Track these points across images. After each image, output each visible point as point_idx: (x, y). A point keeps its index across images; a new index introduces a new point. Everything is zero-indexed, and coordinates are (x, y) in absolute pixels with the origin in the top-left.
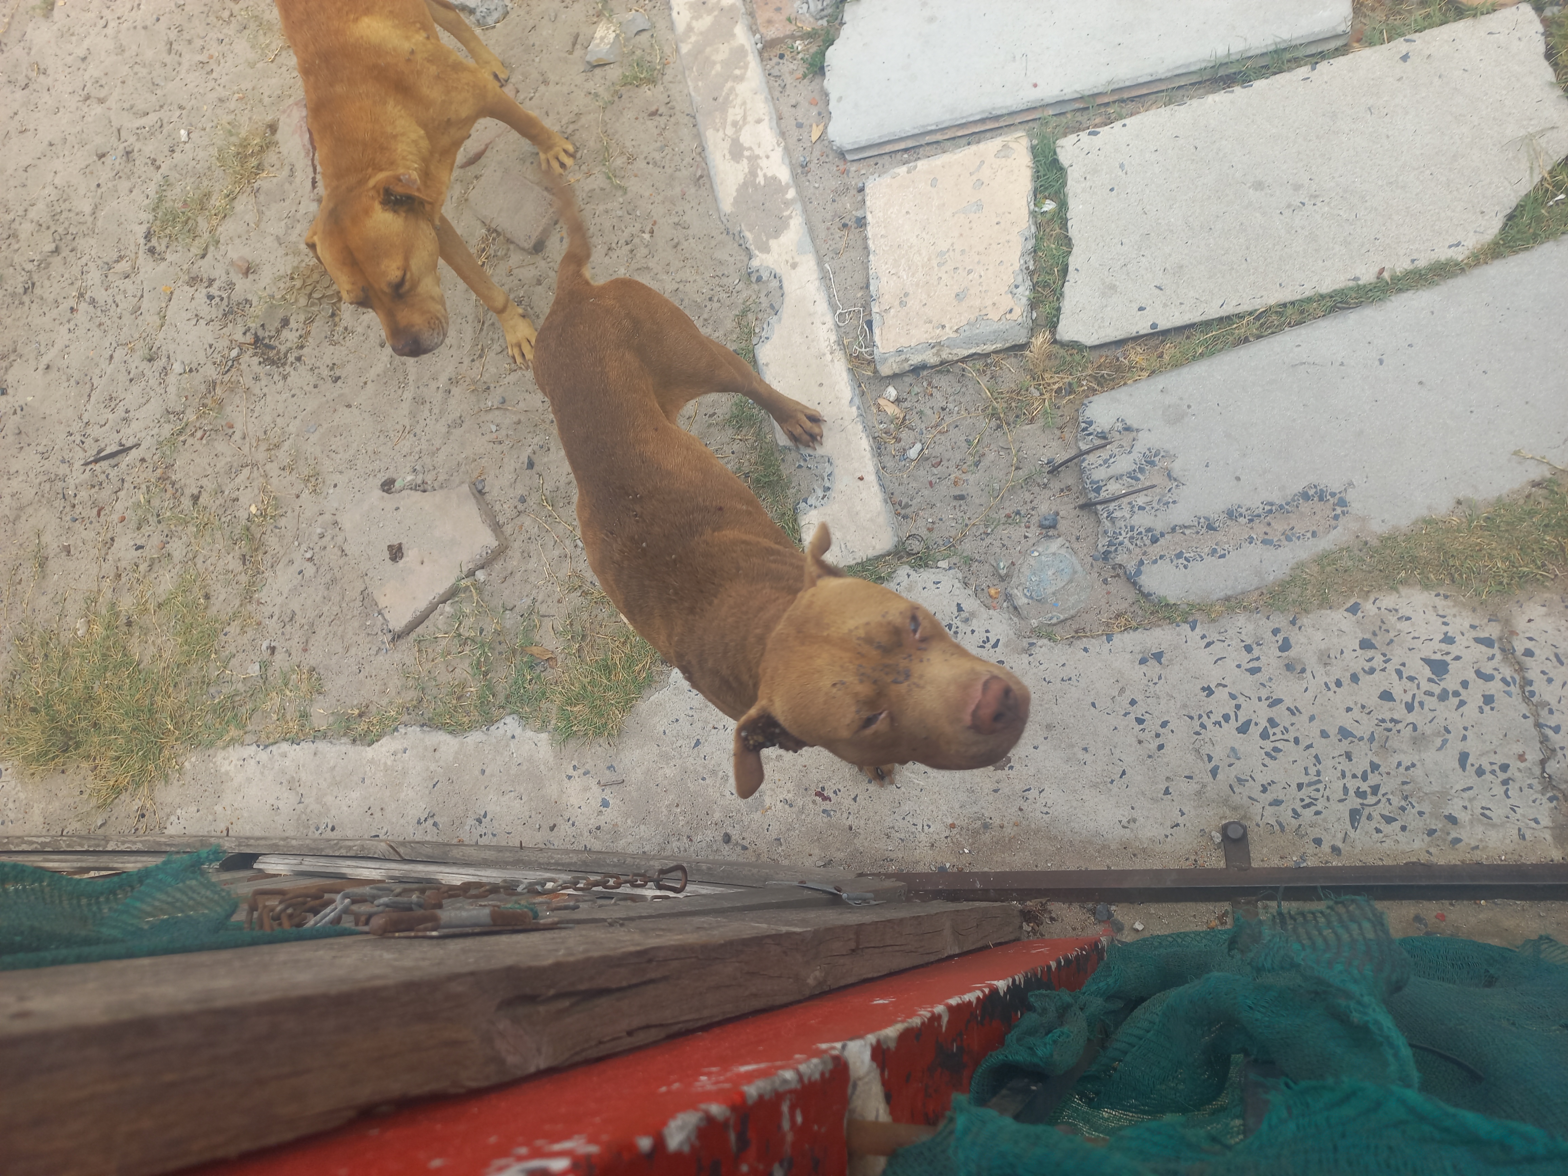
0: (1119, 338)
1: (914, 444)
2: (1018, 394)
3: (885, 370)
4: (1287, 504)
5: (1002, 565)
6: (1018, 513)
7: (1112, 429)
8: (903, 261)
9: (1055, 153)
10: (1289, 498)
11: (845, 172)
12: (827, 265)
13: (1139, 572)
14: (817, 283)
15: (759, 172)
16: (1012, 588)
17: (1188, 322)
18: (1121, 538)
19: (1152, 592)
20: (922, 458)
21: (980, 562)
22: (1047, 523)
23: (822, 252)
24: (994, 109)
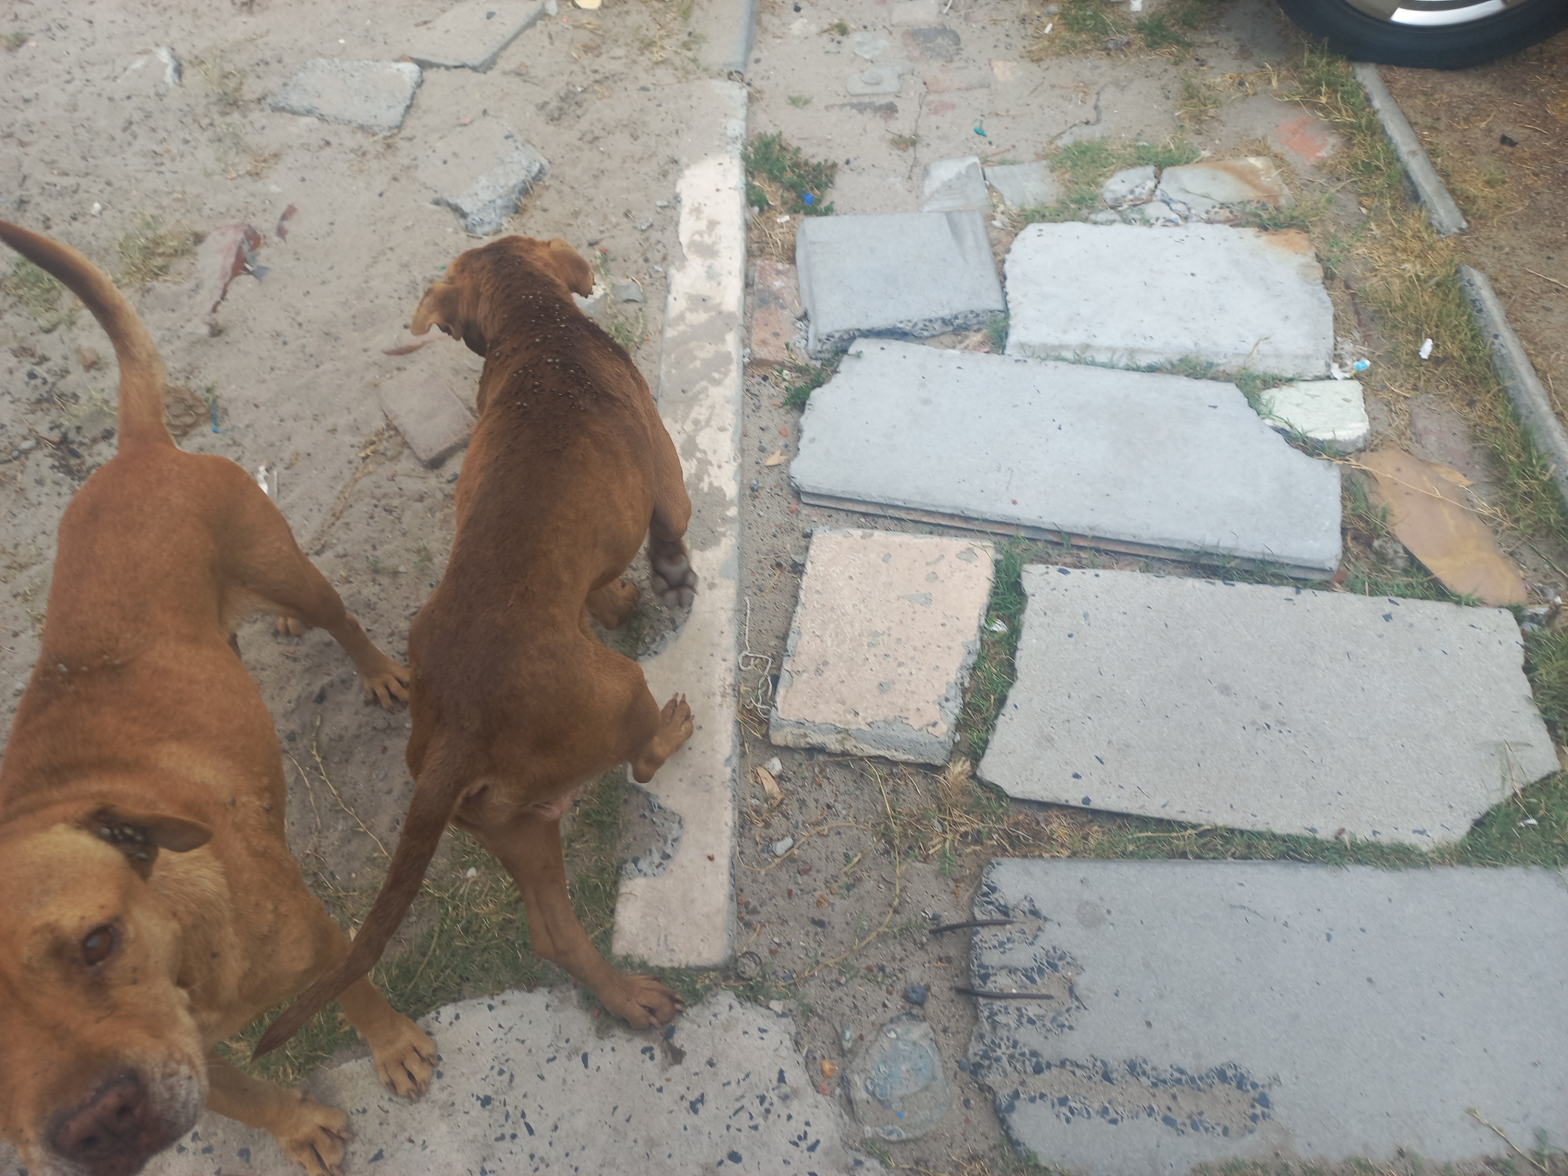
0: (1046, 800)
1: (784, 837)
2: (918, 821)
3: (777, 738)
4: (1201, 1078)
5: (848, 1034)
6: (882, 969)
7: (1016, 907)
8: (832, 626)
9: (1019, 576)
10: (1204, 1072)
11: (797, 513)
12: (746, 598)
13: (1011, 1108)
14: (730, 614)
15: (706, 479)
16: (853, 1071)
17: (1125, 811)
18: (999, 1052)
19: (1021, 1140)
20: (790, 859)
21: (821, 1018)
22: (914, 996)
23: (746, 583)
24: (967, 509)
